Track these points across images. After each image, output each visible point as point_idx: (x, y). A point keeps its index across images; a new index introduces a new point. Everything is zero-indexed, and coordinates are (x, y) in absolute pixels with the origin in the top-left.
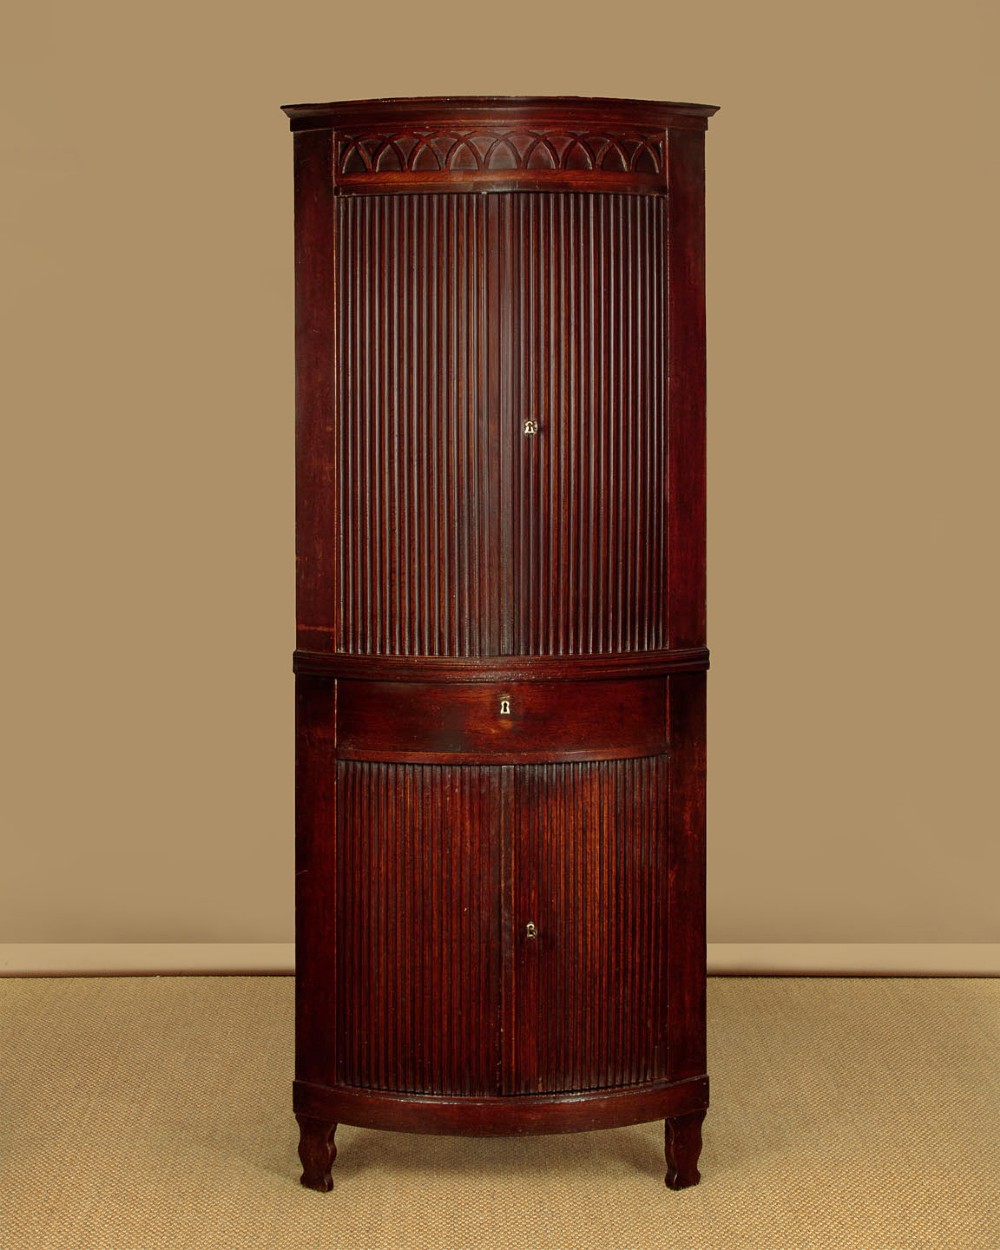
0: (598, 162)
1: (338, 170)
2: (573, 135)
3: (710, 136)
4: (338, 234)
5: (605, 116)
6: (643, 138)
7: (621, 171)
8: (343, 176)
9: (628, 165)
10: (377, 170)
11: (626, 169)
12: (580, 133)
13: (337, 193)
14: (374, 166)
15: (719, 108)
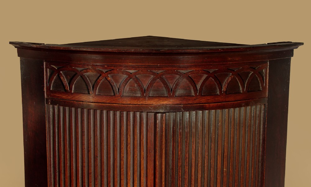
0: (224, 89)
1: (48, 88)
2: (208, 73)
3: (294, 61)
4: (49, 128)
5: (229, 59)
6: (253, 69)
7: (239, 93)
8: (52, 92)
9: (243, 89)
10: (73, 92)
11: (241, 92)
12: (211, 71)
13: (47, 103)
14: (71, 89)
15: (302, 44)
